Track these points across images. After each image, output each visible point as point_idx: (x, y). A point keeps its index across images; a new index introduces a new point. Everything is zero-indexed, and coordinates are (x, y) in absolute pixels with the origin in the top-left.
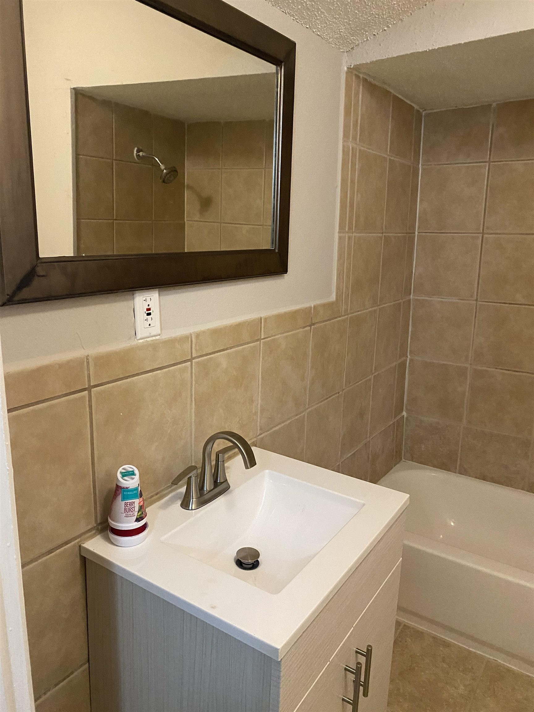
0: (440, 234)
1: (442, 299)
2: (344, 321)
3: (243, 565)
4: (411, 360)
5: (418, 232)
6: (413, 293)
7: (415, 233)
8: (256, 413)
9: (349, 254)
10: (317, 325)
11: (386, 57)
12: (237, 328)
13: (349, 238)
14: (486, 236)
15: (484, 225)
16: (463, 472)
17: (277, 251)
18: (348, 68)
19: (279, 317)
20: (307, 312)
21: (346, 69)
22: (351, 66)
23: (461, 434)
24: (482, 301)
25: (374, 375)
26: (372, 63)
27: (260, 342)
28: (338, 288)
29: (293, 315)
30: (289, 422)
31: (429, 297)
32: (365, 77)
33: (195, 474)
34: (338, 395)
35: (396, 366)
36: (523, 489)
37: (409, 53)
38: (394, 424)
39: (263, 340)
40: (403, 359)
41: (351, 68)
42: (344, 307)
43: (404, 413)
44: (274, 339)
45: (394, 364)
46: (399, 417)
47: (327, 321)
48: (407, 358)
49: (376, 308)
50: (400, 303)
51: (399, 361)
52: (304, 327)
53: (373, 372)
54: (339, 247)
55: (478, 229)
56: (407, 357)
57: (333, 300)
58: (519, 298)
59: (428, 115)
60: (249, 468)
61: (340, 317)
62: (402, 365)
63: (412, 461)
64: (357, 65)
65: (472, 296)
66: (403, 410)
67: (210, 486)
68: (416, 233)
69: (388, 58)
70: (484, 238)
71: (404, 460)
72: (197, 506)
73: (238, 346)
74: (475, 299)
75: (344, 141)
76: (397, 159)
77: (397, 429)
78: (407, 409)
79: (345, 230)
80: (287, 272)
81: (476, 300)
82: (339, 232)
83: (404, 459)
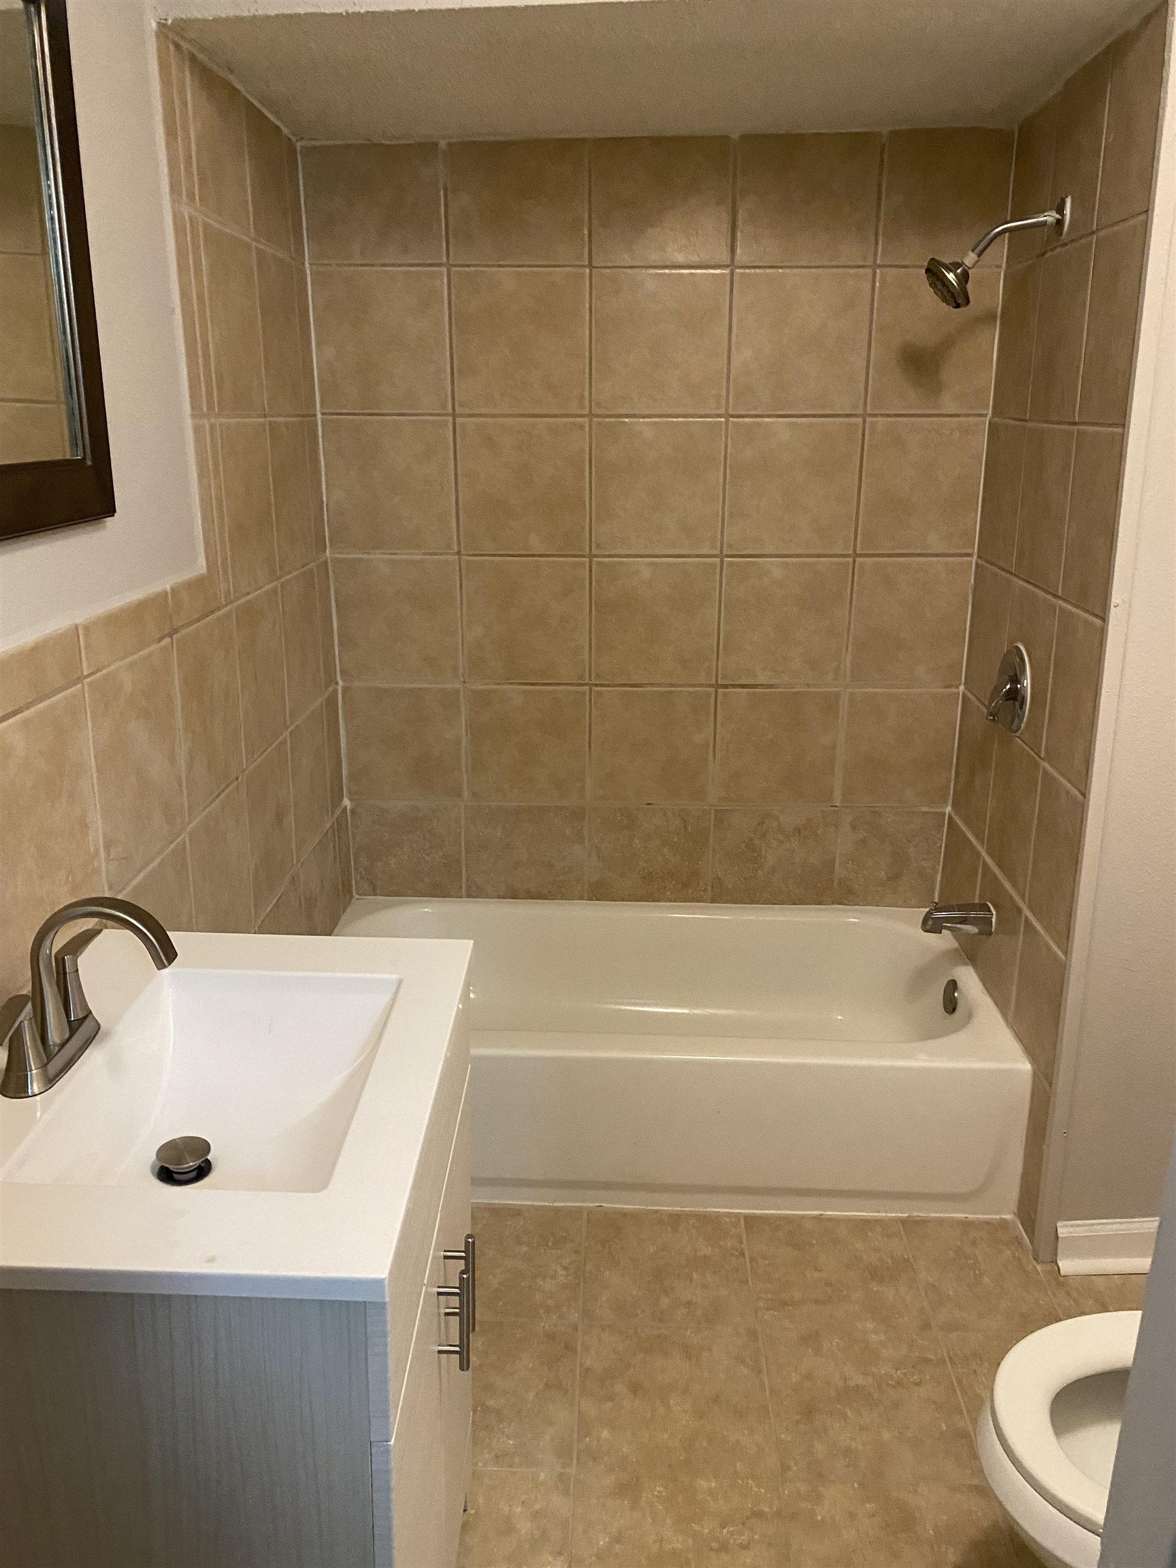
0: (369, 417)
1: (392, 556)
2: (228, 616)
3: (174, 1175)
4: (345, 690)
5: (322, 414)
6: (331, 547)
7: (315, 415)
8: (97, 852)
9: (216, 466)
10: (183, 632)
11: (249, 11)
12: (32, 656)
13: (212, 427)
14: (459, 420)
15: (453, 398)
16: (475, 892)
17: (89, 463)
18: (158, 23)
19: (112, 621)
20: (159, 600)
21: (154, 25)
22: (166, 20)
23: (463, 820)
24: (469, 555)
25: (289, 730)
26: (217, 20)
27: (82, 683)
28: (207, 544)
29: (137, 612)
30: (158, 861)
31: (364, 553)
32: (195, 51)
33: (28, 1015)
34: (236, 783)
35: (322, 704)
36: (581, 898)
37: (302, 11)
38: (332, 826)
39: (88, 680)
40: (331, 689)
41: (164, 25)
42: (223, 586)
43: (346, 802)
44: (108, 674)
45: (320, 700)
46: (338, 812)
47: (198, 620)
48: (335, 686)
49: (276, 583)
50: (311, 571)
51: (326, 695)
52: (160, 640)
53: (288, 723)
54: (196, 452)
55: (444, 406)
56: (337, 683)
57: (201, 572)
58: (535, 543)
59: (308, 151)
60: (166, 964)
61: (219, 609)
62: (331, 702)
63: (375, 895)
64: (182, 19)
65: (449, 546)
66: (343, 797)
67: (62, 1032)
68: (319, 416)
69: (254, 16)
70: (457, 425)
71: (357, 897)
72: (45, 1086)
73: (41, 700)
74: (456, 549)
75: (173, 201)
76: (268, 250)
77: (339, 837)
78: (349, 791)
79: (202, 409)
80: (115, 512)
81: (459, 553)
82: (193, 416)
83: (358, 894)
